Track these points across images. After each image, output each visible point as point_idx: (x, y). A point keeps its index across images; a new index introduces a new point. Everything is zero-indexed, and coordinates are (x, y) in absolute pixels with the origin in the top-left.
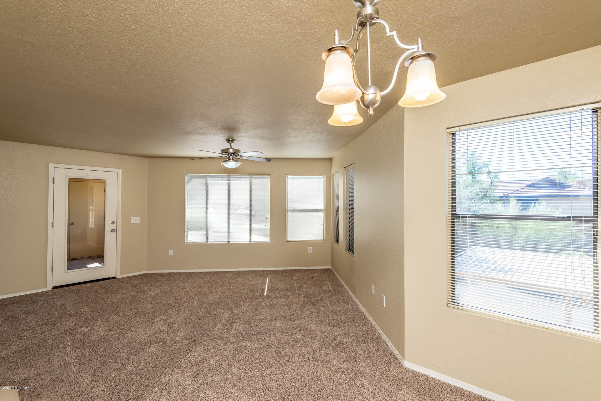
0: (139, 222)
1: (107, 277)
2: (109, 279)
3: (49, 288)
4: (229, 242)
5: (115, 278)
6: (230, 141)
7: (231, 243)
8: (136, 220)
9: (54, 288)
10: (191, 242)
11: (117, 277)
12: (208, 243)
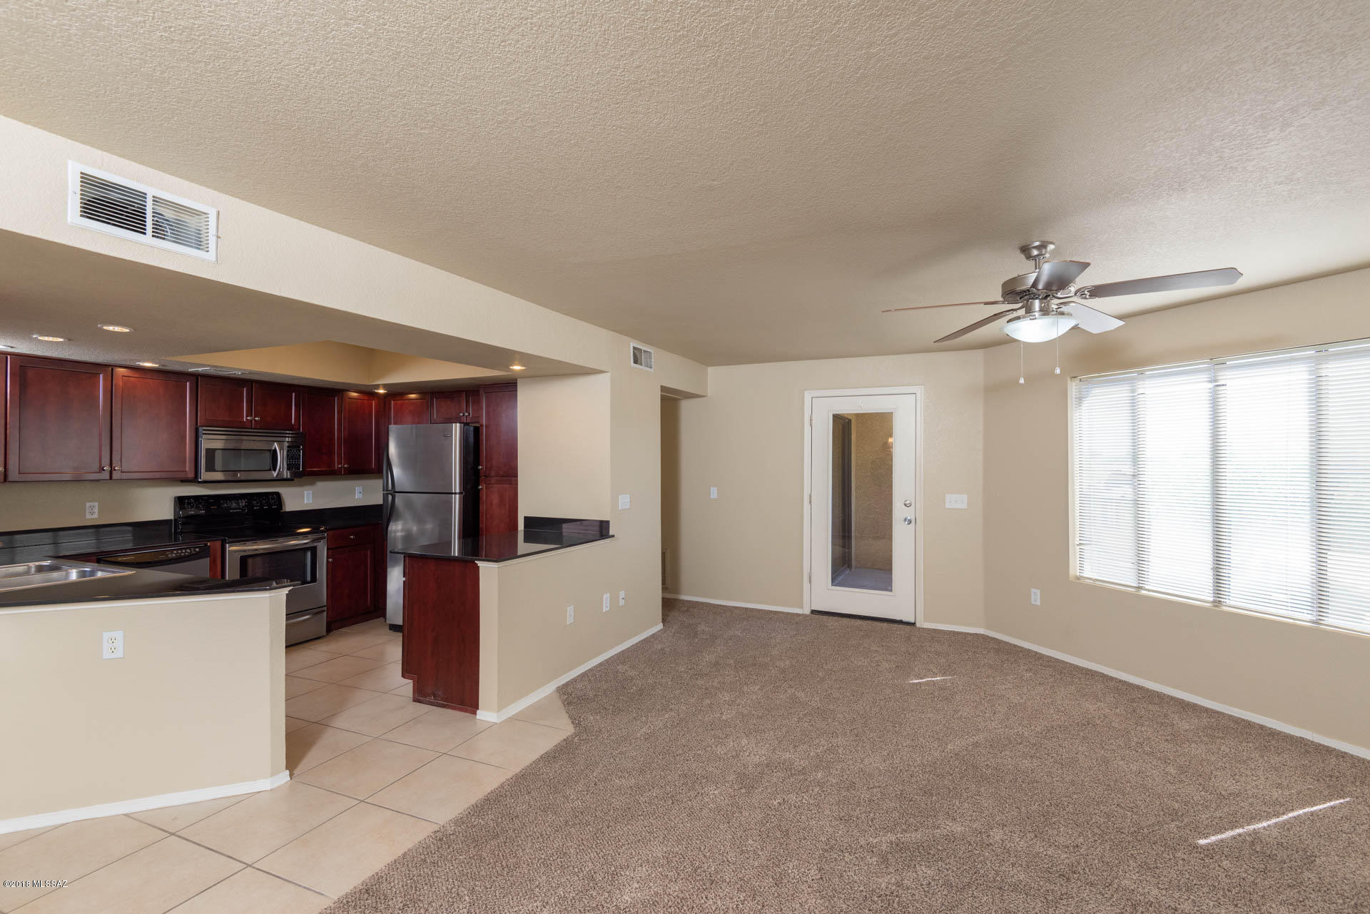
0: (964, 506)
1: (898, 619)
2: (901, 622)
3: (807, 612)
4: (1217, 603)
5: (914, 624)
6: (1035, 247)
7: (1225, 608)
8: (957, 501)
9: (813, 612)
10: (1091, 579)
11: (918, 625)
12: (1143, 592)
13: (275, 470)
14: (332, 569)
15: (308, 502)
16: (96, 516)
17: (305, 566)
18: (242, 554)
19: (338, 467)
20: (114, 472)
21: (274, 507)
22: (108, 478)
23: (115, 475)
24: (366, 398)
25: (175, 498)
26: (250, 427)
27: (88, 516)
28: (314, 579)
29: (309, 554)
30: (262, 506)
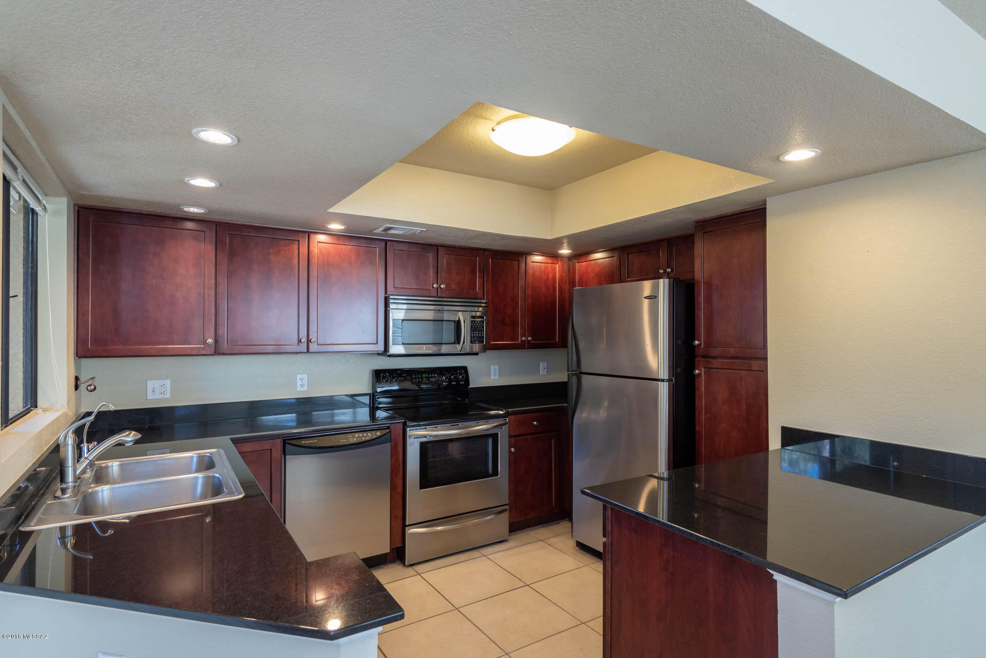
13: (459, 343)
14: (514, 461)
15: (495, 378)
16: (305, 388)
17: (487, 454)
18: (424, 440)
19: (522, 341)
20: (311, 344)
21: (461, 383)
22: (306, 351)
23: (313, 347)
24: (550, 261)
25: (373, 371)
26: (436, 295)
27: (299, 388)
28: (495, 473)
29: (490, 441)
30: (450, 381)
